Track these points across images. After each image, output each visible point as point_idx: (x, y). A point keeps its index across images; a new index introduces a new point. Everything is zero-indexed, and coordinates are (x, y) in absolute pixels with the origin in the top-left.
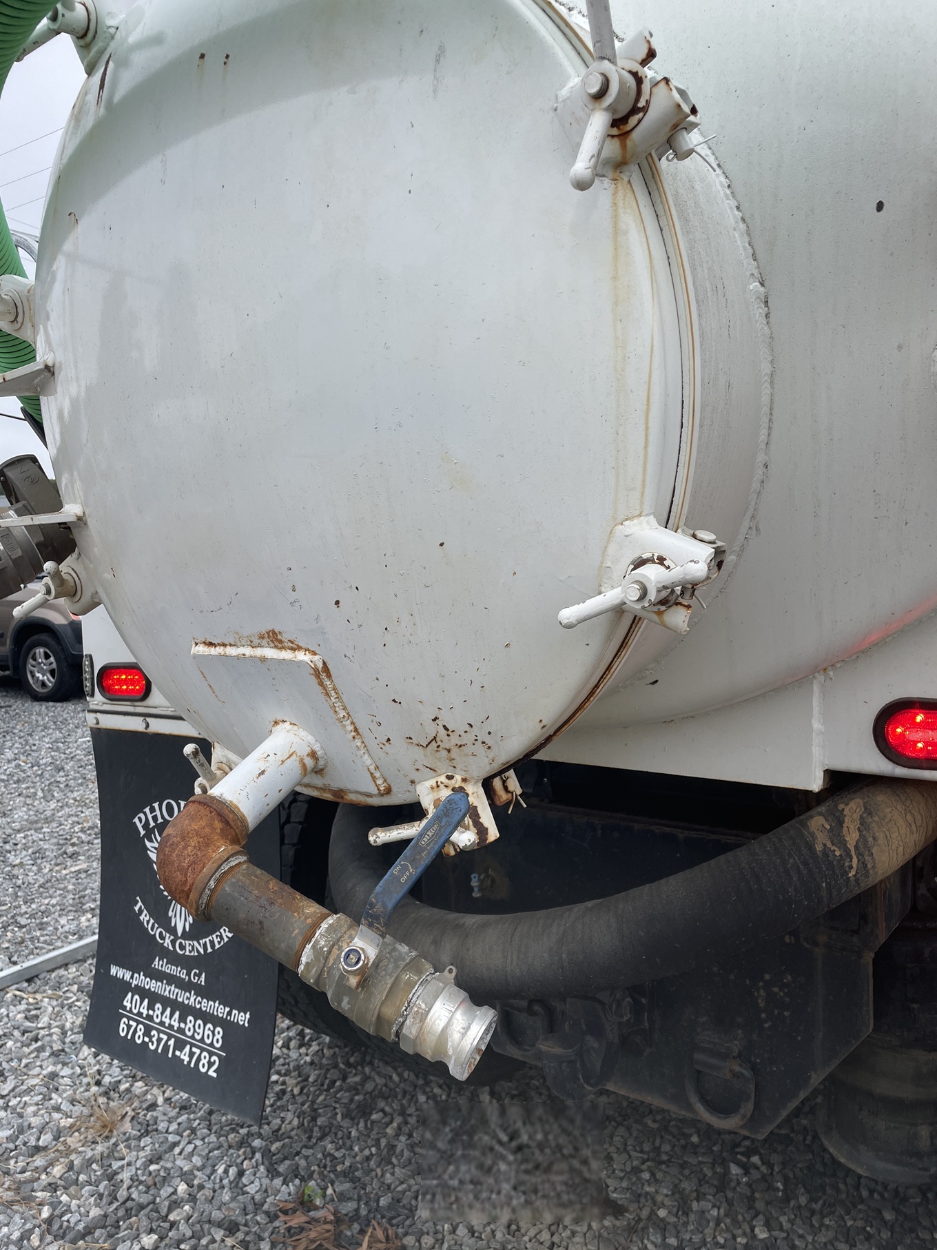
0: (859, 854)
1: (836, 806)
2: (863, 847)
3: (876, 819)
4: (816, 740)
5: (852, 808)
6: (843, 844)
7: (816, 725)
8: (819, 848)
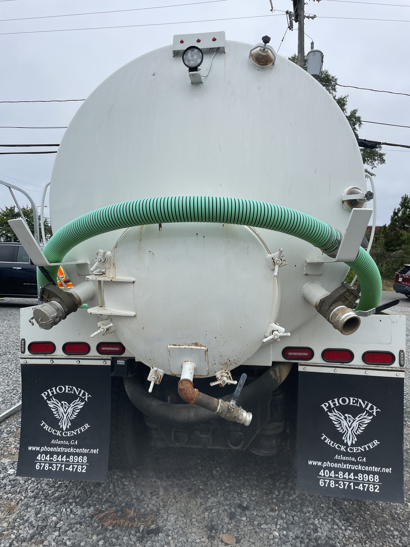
0: (280, 378)
1: (274, 369)
2: (280, 376)
3: (281, 371)
4: (271, 356)
5: (277, 369)
6: (277, 376)
7: (271, 353)
8: (273, 378)
